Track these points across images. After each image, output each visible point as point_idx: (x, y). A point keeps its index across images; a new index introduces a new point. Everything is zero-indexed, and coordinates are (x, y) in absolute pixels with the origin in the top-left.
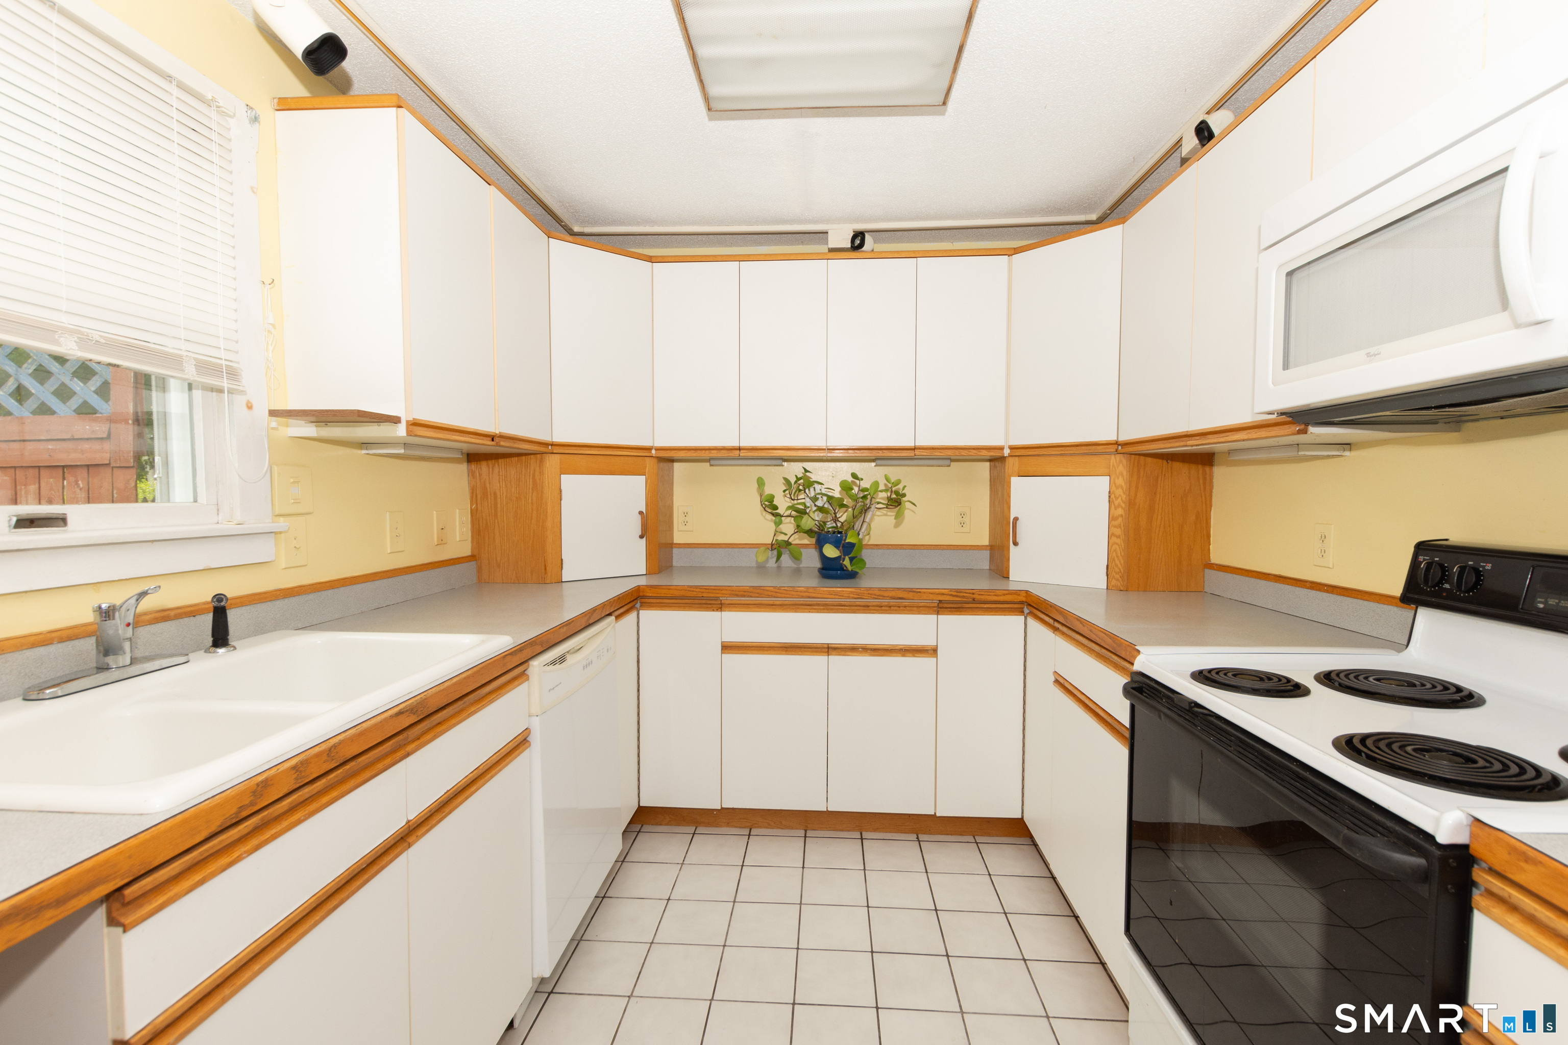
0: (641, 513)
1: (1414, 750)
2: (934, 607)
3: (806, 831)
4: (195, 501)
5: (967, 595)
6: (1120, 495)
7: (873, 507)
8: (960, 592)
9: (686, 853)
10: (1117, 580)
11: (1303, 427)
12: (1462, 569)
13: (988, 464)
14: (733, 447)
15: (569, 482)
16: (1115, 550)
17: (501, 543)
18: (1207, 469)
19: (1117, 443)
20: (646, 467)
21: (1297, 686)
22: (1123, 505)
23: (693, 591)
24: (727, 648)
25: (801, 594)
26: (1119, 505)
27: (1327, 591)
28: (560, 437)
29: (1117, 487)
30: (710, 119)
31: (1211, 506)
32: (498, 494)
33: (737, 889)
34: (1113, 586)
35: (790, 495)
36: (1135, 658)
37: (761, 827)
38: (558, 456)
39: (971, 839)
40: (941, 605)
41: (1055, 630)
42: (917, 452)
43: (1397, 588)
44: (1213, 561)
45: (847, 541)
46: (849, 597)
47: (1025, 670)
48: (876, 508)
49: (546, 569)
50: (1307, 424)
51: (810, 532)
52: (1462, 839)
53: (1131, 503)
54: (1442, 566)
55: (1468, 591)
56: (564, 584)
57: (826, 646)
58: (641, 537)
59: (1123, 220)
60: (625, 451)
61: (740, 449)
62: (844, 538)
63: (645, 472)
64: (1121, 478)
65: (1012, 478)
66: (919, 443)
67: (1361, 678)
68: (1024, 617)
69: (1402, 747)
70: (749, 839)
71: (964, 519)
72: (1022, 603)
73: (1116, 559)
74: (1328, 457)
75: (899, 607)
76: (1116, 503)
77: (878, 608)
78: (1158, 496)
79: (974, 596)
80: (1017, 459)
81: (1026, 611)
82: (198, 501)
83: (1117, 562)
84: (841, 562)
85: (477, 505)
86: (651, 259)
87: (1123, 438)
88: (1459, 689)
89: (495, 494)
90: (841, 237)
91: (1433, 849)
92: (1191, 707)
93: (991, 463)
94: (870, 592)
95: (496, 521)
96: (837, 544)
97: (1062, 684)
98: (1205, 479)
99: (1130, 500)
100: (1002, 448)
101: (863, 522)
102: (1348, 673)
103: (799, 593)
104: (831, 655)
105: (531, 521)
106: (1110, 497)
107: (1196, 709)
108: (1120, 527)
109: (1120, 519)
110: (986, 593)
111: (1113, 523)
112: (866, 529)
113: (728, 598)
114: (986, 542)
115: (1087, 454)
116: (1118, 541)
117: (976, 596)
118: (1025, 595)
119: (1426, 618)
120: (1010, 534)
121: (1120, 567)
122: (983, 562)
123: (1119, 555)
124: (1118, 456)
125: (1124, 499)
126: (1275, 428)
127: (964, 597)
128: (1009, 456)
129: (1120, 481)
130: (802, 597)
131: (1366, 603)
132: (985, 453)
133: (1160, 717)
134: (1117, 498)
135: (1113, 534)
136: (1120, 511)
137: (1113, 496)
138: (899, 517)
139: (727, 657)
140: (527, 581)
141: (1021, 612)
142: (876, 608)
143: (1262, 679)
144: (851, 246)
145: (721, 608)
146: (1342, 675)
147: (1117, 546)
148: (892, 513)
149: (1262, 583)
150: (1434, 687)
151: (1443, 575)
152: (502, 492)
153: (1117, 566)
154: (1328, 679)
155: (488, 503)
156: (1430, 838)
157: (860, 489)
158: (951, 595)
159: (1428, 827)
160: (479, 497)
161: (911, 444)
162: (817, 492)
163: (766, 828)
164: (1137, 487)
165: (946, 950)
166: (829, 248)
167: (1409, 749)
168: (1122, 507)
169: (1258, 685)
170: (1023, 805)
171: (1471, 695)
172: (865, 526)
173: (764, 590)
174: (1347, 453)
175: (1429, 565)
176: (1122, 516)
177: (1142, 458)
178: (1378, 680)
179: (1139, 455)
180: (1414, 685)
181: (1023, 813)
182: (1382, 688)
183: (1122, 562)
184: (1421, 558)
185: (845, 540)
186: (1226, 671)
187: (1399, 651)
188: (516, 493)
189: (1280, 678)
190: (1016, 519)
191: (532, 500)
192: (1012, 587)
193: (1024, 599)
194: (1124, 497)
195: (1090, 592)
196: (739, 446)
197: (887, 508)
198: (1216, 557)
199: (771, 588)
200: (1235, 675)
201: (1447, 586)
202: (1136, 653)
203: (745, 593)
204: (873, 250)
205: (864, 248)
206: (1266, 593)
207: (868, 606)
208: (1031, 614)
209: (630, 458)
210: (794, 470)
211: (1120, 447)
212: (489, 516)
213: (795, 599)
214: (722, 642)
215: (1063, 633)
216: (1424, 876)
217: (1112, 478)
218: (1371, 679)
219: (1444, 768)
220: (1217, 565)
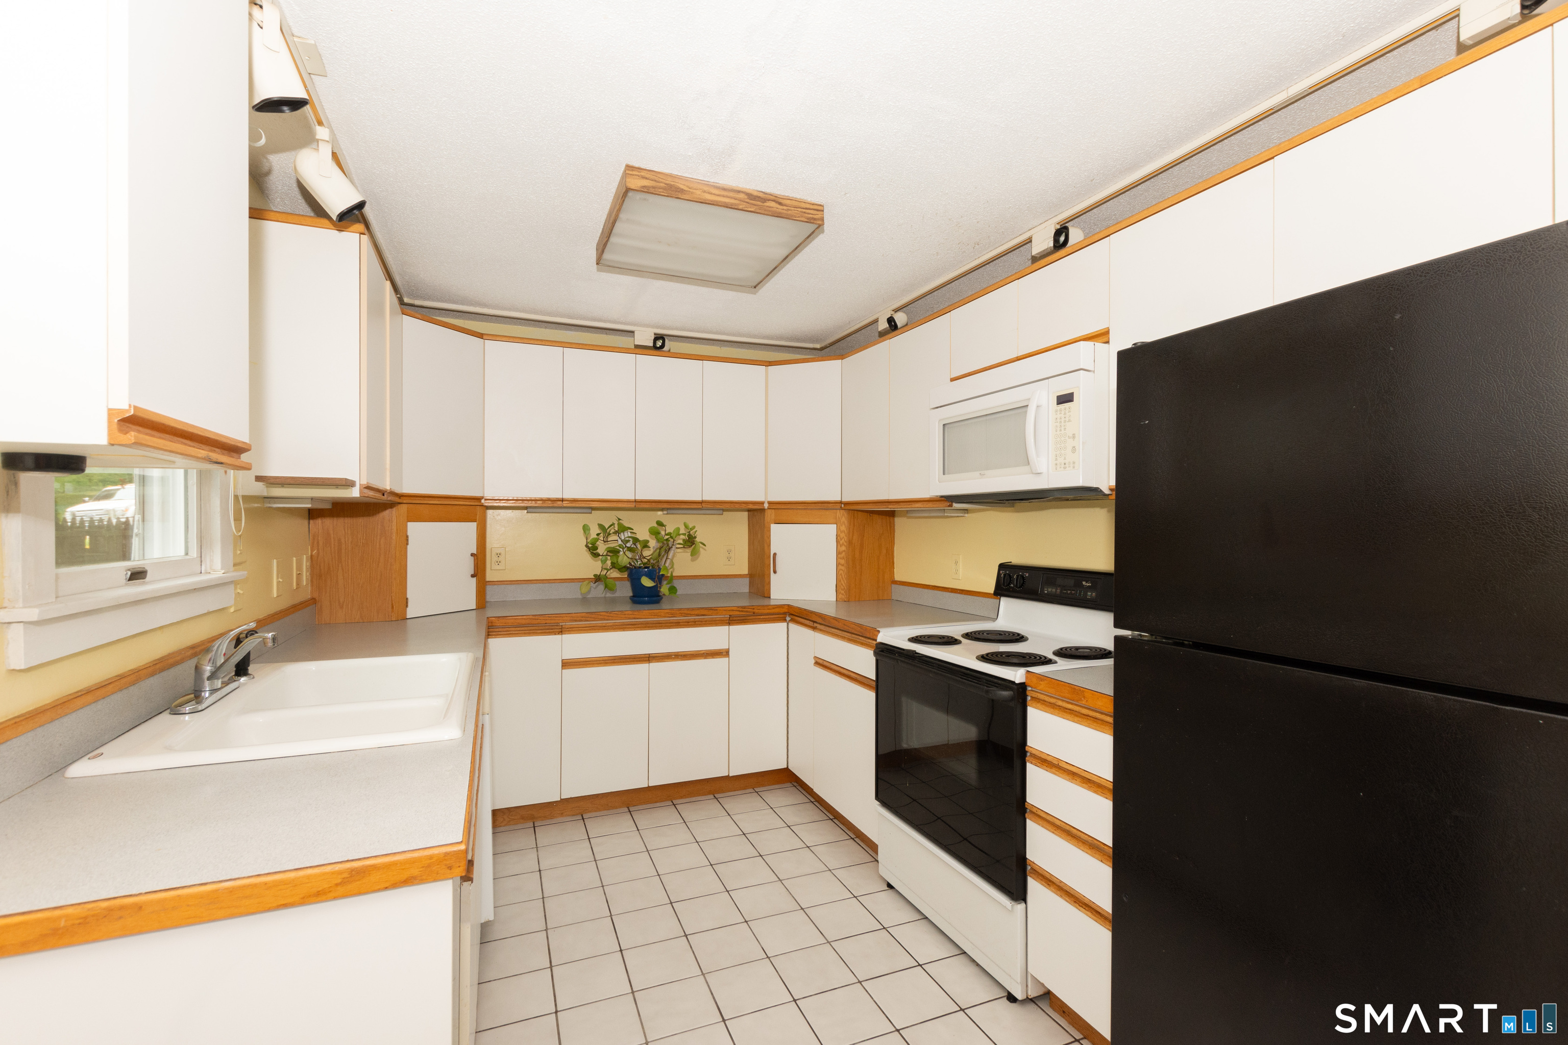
0: (472, 555)
1: (1006, 656)
2: (727, 620)
3: (628, 808)
4: (187, 554)
5: (749, 610)
6: (843, 537)
7: (674, 548)
8: (744, 608)
9: (536, 840)
10: (843, 594)
11: (950, 503)
12: (1018, 576)
13: (746, 513)
14: (557, 498)
15: (415, 530)
16: (841, 574)
17: (344, 585)
18: (891, 518)
19: (841, 502)
20: (477, 515)
21: (956, 640)
22: (845, 544)
23: (537, 619)
24: (567, 664)
25: (629, 616)
26: (843, 544)
27: (959, 593)
28: (407, 488)
29: (841, 532)
30: (598, 270)
31: (894, 544)
32: (343, 540)
33: (593, 853)
34: (840, 599)
35: (604, 538)
36: (877, 636)
37: (590, 812)
38: (406, 505)
39: (751, 790)
40: (731, 619)
41: (814, 628)
42: (704, 505)
43: (991, 590)
44: (896, 579)
45: (661, 573)
46: (665, 617)
47: (788, 661)
48: (676, 548)
49: (393, 607)
50: (952, 502)
51: (622, 569)
52: (1023, 680)
53: (850, 542)
54: (1009, 575)
55: (1020, 588)
56: (408, 621)
57: (648, 656)
58: (473, 576)
59: (842, 357)
60: (460, 501)
61: (562, 500)
62: (658, 571)
63: (476, 519)
64: (843, 526)
65: (771, 525)
66: (706, 498)
67: (981, 634)
68: (786, 623)
69: (1001, 656)
70: (584, 821)
71: (730, 555)
72: (785, 613)
73: (842, 581)
74: (958, 516)
75: (702, 622)
76: (841, 542)
77: (686, 624)
78: (865, 538)
79: (754, 611)
80: (773, 510)
81: (788, 619)
82: (189, 554)
83: (842, 582)
84: (659, 589)
85: (318, 550)
86: (481, 336)
87: (845, 499)
88: (1019, 634)
89: (339, 540)
90: (645, 337)
91: (1014, 686)
92: (913, 654)
93: (750, 513)
94: (681, 612)
95: (340, 565)
96: (651, 576)
97: (821, 664)
98: (890, 527)
99: (849, 540)
100: (763, 503)
101: (667, 558)
102: (975, 632)
103: (626, 616)
104: (651, 662)
105: (378, 564)
106: (837, 538)
107: (916, 655)
108: (844, 558)
109: (844, 553)
110: (762, 608)
111: (839, 556)
112: (670, 564)
113: (567, 624)
114: (746, 572)
115: (822, 509)
116: (843, 568)
117: (756, 611)
118: (787, 607)
119: (1005, 603)
120: (770, 564)
121: (844, 585)
122: (744, 587)
123: (843, 577)
124: (842, 511)
125: (846, 540)
126: (937, 503)
127: (747, 611)
128: (768, 509)
129: (843, 528)
130: (629, 618)
131: (978, 598)
132: (744, 506)
133: (898, 662)
134: (841, 539)
135: (839, 563)
136: (843, 548)
137: (839, 538)
138: (695, 554)
139: (567, 672)
140: (373, 620)
141: (785, 620)
142: (684, 624)
143: (940, 638)
144: (654, 346)
145: (562, 632)
146: (973, 633)
147: (842, 572)
148: (689, 550)
149: (926, 591)
150: (1009, 635)
151: (1011, 580)
152: (347, 539)
153: (842, 585)
154: (968, 636)
155: (331, 547)
156: (1013, 683)
157: (666, 533)
158: (739, 611)
159: (1012, 679)
160: (321, 543)
161: (699, 499)
162: (626, 536)
163: (595, 811)
164: (853, 531)
165: (759, 853)
166: (635, 345)
167: (1004, 656)
168: (845, 545)
169: (940, 641)
170: (788, 758)
171: (1023, 637)
172: (668, 561)
173: (598, 615)
174: (966, 515)
175: (1005, 575)
176: (844, 551)
177: (856, 512)
178: (988, 634)
179: (854, 510)
180: (1002, 635)
181: (788, 763)
182: (990, 637)
183: (845, 582)
184: (1001, 572)
185: (659, 572)
186: (924, 636)
187: (994, 621)
188: (363, 539)
189: (948, 637)
190: (775, 554)
191: (380, 545)
192: (772, 603)
193: (786, 611)
194: (846, 538)
195: (827, 603)
196: (563, 498)
197: (684, 547)
198: (897, 577)
199: (604, 613)
200: (928, 637)
201: (1012, 585)
202: (876, 633)
203: (582, 619)
204: (669, 351)
205: (664, 349)
206: (928, 598)
207: (679, 623)
208: (792, 620)
209: (464, 507)
210: (607, 518)
211: (843, 506)
212: (332, 561)
213: (624, 621)
214: (562, 660)
215: (821, 630)
216: (1012, 699)
217: (839, 525)
218: (985, 634)
219: (1015, 661)
220: (899, 581)
